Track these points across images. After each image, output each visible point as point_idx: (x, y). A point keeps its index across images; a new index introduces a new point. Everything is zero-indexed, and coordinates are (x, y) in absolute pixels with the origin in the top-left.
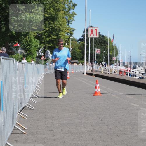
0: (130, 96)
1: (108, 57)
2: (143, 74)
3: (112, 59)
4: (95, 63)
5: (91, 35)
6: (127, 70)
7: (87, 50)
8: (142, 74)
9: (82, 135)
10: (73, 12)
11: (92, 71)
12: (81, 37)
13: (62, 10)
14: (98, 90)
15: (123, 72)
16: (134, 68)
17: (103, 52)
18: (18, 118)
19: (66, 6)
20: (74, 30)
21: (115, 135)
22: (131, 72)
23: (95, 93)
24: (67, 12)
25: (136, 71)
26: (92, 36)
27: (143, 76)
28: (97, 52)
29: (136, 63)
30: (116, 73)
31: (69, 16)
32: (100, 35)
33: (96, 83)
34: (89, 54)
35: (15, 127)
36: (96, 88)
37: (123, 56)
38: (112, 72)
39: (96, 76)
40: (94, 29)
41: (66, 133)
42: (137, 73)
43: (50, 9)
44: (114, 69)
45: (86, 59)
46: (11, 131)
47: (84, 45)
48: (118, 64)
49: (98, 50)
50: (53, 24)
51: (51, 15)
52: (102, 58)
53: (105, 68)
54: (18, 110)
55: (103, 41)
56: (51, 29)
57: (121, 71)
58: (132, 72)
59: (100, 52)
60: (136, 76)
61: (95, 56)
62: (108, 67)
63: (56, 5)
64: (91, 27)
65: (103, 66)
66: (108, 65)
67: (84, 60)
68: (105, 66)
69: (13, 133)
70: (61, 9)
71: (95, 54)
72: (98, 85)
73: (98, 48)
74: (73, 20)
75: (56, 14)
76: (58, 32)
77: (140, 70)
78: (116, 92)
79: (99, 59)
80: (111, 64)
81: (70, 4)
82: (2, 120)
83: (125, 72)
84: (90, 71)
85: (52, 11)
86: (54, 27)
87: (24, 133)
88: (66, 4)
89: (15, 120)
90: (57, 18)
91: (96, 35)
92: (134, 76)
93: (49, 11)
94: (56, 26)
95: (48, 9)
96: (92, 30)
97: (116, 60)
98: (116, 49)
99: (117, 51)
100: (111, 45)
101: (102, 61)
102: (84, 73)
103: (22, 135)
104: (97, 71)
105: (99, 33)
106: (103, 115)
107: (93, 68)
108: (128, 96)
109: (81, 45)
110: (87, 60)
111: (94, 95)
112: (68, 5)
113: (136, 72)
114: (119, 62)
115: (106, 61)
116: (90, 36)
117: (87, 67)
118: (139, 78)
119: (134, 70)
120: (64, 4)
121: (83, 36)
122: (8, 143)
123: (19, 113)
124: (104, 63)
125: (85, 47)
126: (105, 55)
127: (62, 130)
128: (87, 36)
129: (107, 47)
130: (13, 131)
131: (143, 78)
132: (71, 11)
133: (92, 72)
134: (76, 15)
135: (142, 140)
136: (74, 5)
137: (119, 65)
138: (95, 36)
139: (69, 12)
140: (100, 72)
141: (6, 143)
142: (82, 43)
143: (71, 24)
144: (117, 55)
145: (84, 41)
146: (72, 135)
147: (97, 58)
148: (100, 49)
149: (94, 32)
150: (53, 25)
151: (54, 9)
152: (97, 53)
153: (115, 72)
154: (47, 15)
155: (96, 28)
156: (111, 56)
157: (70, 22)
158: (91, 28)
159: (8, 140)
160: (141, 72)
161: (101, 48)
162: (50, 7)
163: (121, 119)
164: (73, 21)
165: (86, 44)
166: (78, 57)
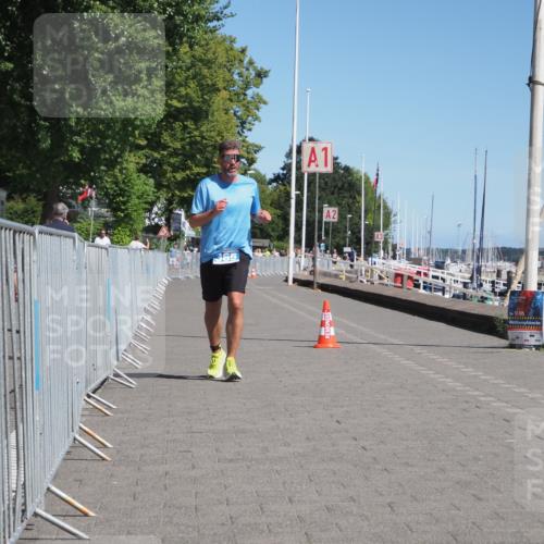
0: (425, 351)
1: (360, 232)
2: (465, 285)
3: (372, 237)
4: (323, 248)
5: (309, 165)
6: (419, 273)
7: (297, 211)
8: (461, 286)
9: (278, 468)
10: (258, 94)
11: (313, 272)
12: (281, 172)
13: (225, 88)
14: (330, 332)
15: (405, 278)
16: (439, 266)
17: (346, 218)
18: (86, 413)
19: (236, 77)
20: (258, 149)
21: (377, 467)
22: (430, 280)
23: (321, 339)
24: (237, 94)
25: (444, 276)
26: (313, 169)
27: (465, 290)
28: (328, 216)
29: (445, 252)
30: (385, 281)
31: (244, 105)
32: (336, 165)
33: (324, 311)
34: (304, 223)
35: (75, 439)
36: (323, 324)
37: (406, 230)
38: (372, 277)
39: (325, 288)
40: (319, 148)
41: (231, 461)
42: (448, 283)
43: (186, 85)
44: (378, 270)
45: (295, 238)
46: (62, 454)
47: (288, 194)
48: (391, 253)
49: (331, 209)
50: (197, 129)
51: (191, 102)
52: (341, 235)
53: (352, 266)
54: (86, 387)
55: (346, 185)
56: (190, 144)
57: (398, 276)
58: (434, 277)
59: (336, 216)
60: (443, 290)
61: (320, 229)
62: (361, 263)
63: (205, 71)
64: (311, 140)
65: (344, 258)
66: (359, 255)
67: (288, 242)
68: (352, 261)
69: (68, 457)
70: (220, 85)
71: (320, 221)
72: (329, 317)
73: (330, 205)
74: (257, 119)
75: (205, 101)
76: (209, 156)
77: (456, 273)
78: (382, 337)
79: (333, 238)
80: (368, 254)
81: (247, 69)
82: (37, 418)
83: (410, 278)
84: (306, 273)
85: (192, 90)
86: (199, 139)
87: (104, 459)
88: (237, 71)
89: (77, 418)
90: (207, 113)
91: (326, 165)
92: (436, 290)
93: (183, 91)
94: (203, 138)
95: (181, 85)
96: (313, 151)
97: (386, 242)
98: (386, 207)
99: (388, 215)
100: (370, 195)
101: (342, 243)
102: (286, 280)
103: (96, 464)
104: (325, 274)
105: (335, 159)
106: (342, 407)
107: (314, 266)
108: (418, 350)
109: (279, 196)
110: (298, 241)
111: (315, 347)
112: (240, 75)
113: (443, 280)
114: (394, 248)
115: (356, 243)
116: (306, 169)
117: (296, 262)
118: (454, 296)
119: (439, 273)
120: (229, 71)
121: (287, 167)
122: (54, 489)
123: (89, 396)
124: (347, 249)
125: (293, 202)
126: (351, 226)
127: (217, 450)
128: (299, 168)
129: (359, 202)
130: (68, 453)
131: (464, 297)
132: (250, 92)
133: (311, 278)
134: (265, 103)
135: (458, 483)
136: (261, 75)
137: (394, 257)
138: (322, 169)
139: (245, 95)
140: (336, 276)
141: (48, 489)
142: (282, 188)
143: (250, 130)
144: (386, 226)
145: (290, 183)
146: (249, 467)
147: (327, 234)
148: (336, 209)
149: (320, 155)
150: (196, 133)
151: (200, 85)
152: (328, 220)
153: (380, 278)
154: (179, 101)
155: (324, 145)
156: (371, 230)
157: (247, 126)
158: (311, 144)
159: (55, 478)
160: (460, 280)
161: (339, 204)
162: (187, 78)
163: (396, 418)
164: (256, 122)
165: (294, 193)
166: (270, 230)
